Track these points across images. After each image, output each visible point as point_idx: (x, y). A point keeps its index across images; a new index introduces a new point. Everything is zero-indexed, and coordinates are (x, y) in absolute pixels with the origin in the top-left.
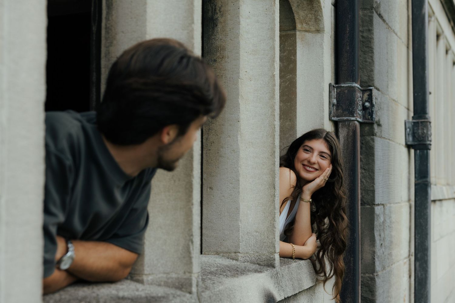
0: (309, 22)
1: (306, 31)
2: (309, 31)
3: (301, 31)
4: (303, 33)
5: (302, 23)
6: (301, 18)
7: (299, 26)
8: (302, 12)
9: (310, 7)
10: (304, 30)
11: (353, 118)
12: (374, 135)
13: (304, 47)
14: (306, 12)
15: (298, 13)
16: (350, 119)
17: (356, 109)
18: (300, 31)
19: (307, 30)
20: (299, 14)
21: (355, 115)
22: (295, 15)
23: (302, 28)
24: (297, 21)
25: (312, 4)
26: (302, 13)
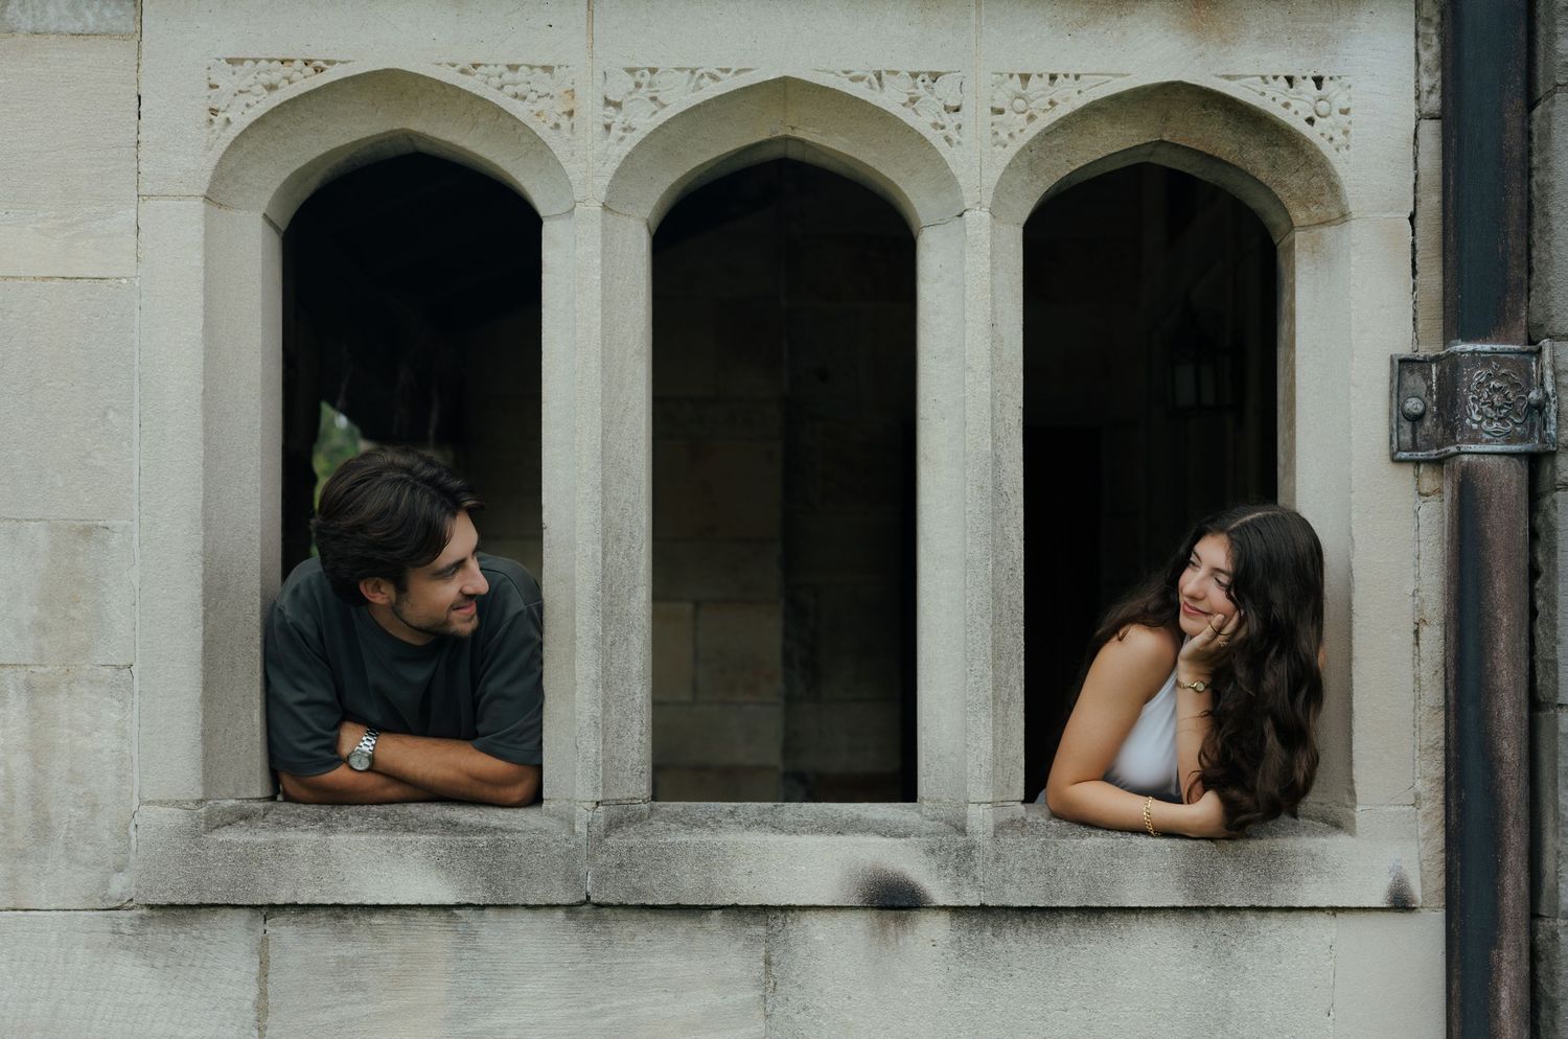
0: (1321, 198)
1: (1322, 223)
2: (1329, 221)
3: (1309, 226)
4: (1317, 231)
5: (1304, 205)
6: (1298, 192)
7: (1299, 215)
8: (1292, 178)
9: (1302, 160)
10: (1317, 221)
11: (1453, 449)
12: (1557, 490)
13: (1317, 268)
14: (1302, 174)
15: (1282, 184)
16: (1446, 452)
17: (1462, 420)
18: (1304, 227)
19: (1324, 219)
20: (1286, 185)
21: (1458, 438)
22: (1277, 190)
23: (1309, 217)
24: (1290, 204)
25: (1303, 151)
26: (1295, 181)
